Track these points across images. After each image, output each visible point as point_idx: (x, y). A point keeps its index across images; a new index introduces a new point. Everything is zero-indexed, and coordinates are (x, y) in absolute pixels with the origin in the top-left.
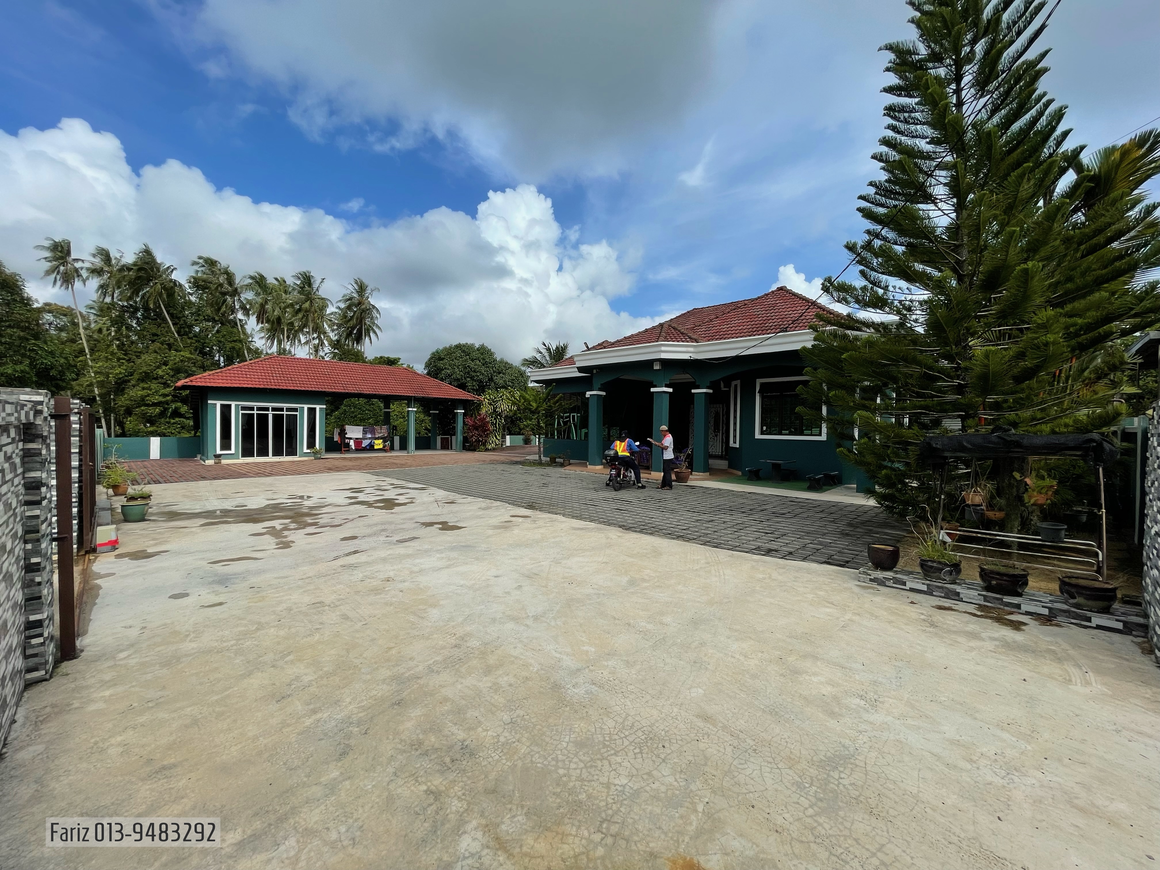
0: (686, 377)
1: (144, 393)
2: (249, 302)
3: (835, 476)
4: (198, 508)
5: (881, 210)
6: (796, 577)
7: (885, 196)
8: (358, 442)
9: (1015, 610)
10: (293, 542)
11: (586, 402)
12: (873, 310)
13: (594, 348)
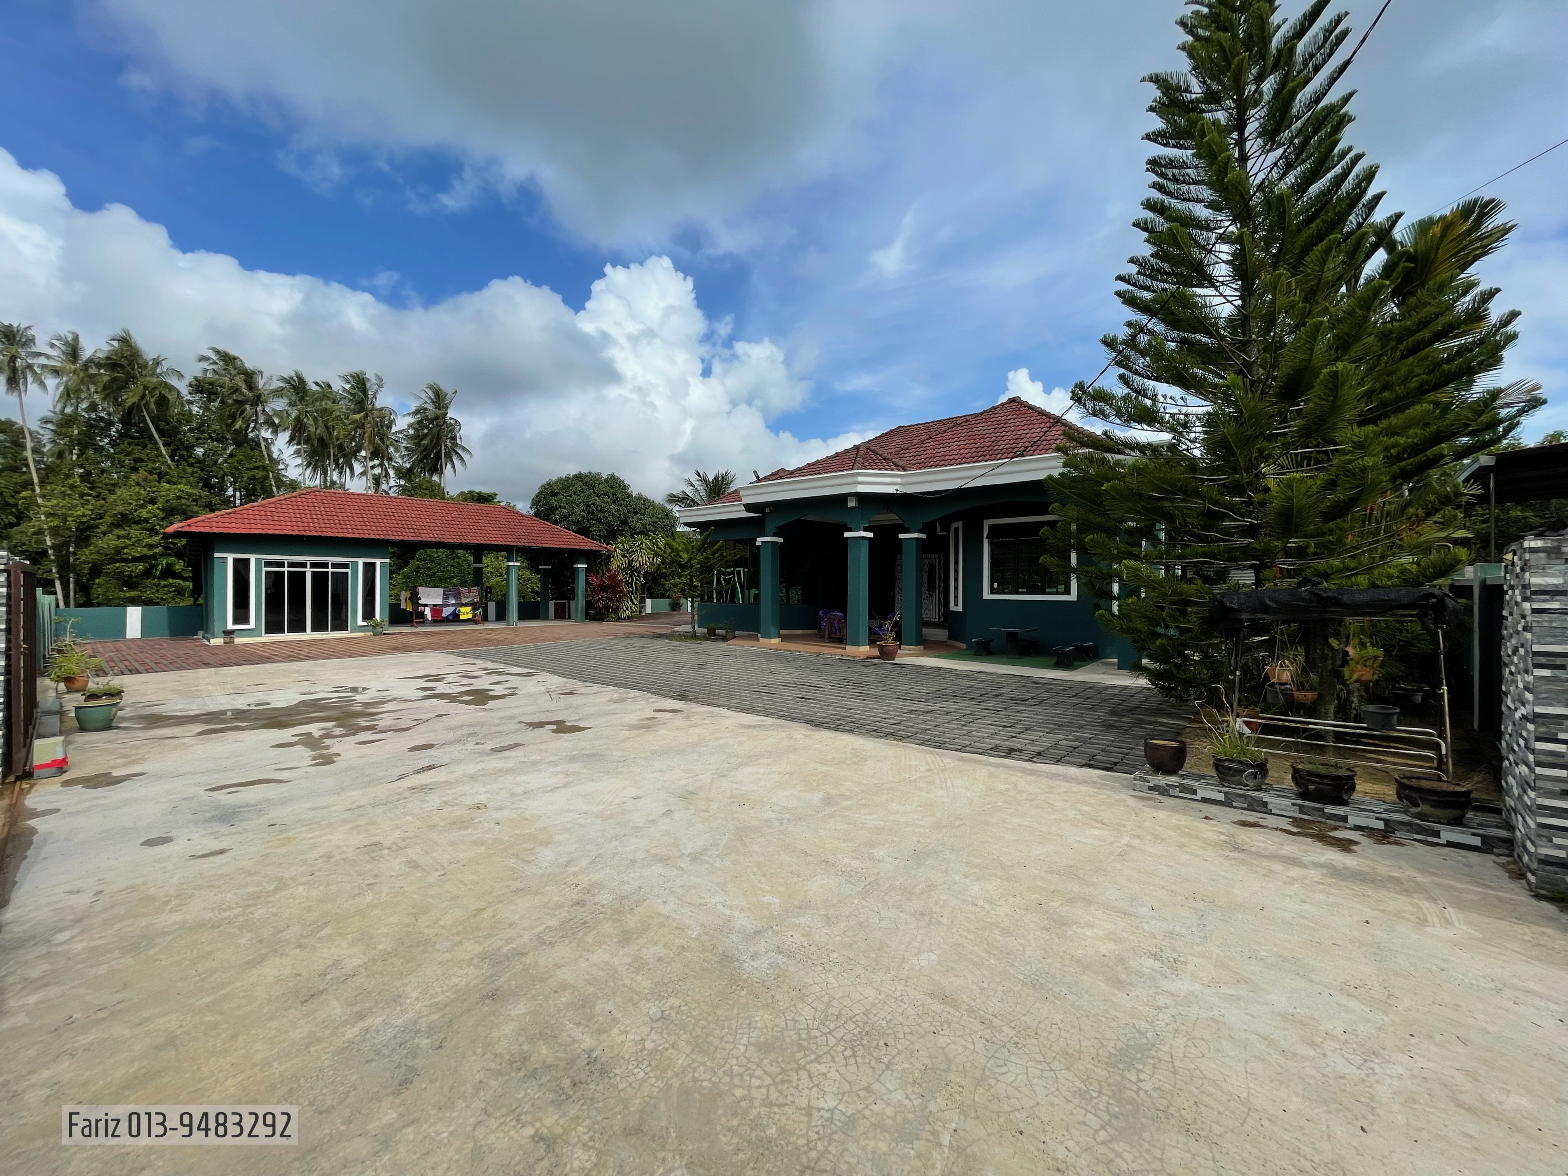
0: (892, 518)
1: (120, 543)
2: (278, 414)
3: (1089, 648)
4: (195, 709)
5: (1148, 295)
6: (1051, 787)
7: (1150, 276)
8: (437, 610)
9: (1341, 824)
10: (339, 755)
11: (756, 552)
12: (1139, 427)
13: (766, 478)
